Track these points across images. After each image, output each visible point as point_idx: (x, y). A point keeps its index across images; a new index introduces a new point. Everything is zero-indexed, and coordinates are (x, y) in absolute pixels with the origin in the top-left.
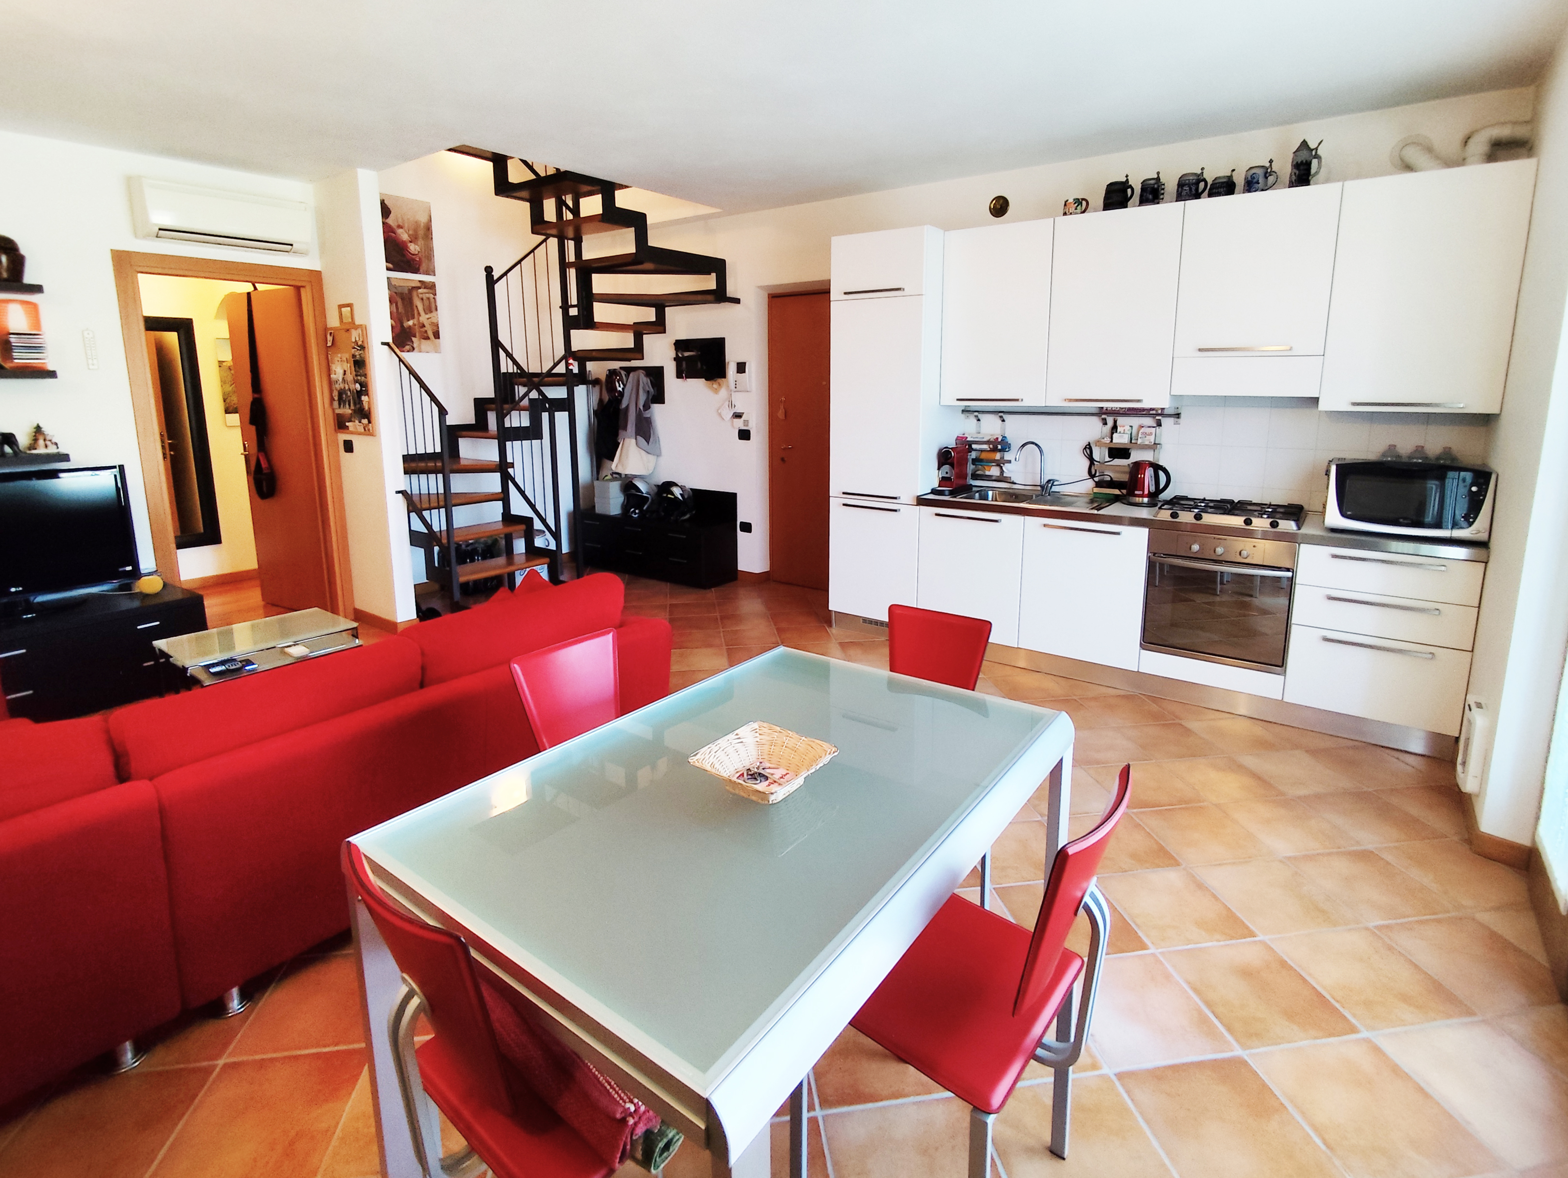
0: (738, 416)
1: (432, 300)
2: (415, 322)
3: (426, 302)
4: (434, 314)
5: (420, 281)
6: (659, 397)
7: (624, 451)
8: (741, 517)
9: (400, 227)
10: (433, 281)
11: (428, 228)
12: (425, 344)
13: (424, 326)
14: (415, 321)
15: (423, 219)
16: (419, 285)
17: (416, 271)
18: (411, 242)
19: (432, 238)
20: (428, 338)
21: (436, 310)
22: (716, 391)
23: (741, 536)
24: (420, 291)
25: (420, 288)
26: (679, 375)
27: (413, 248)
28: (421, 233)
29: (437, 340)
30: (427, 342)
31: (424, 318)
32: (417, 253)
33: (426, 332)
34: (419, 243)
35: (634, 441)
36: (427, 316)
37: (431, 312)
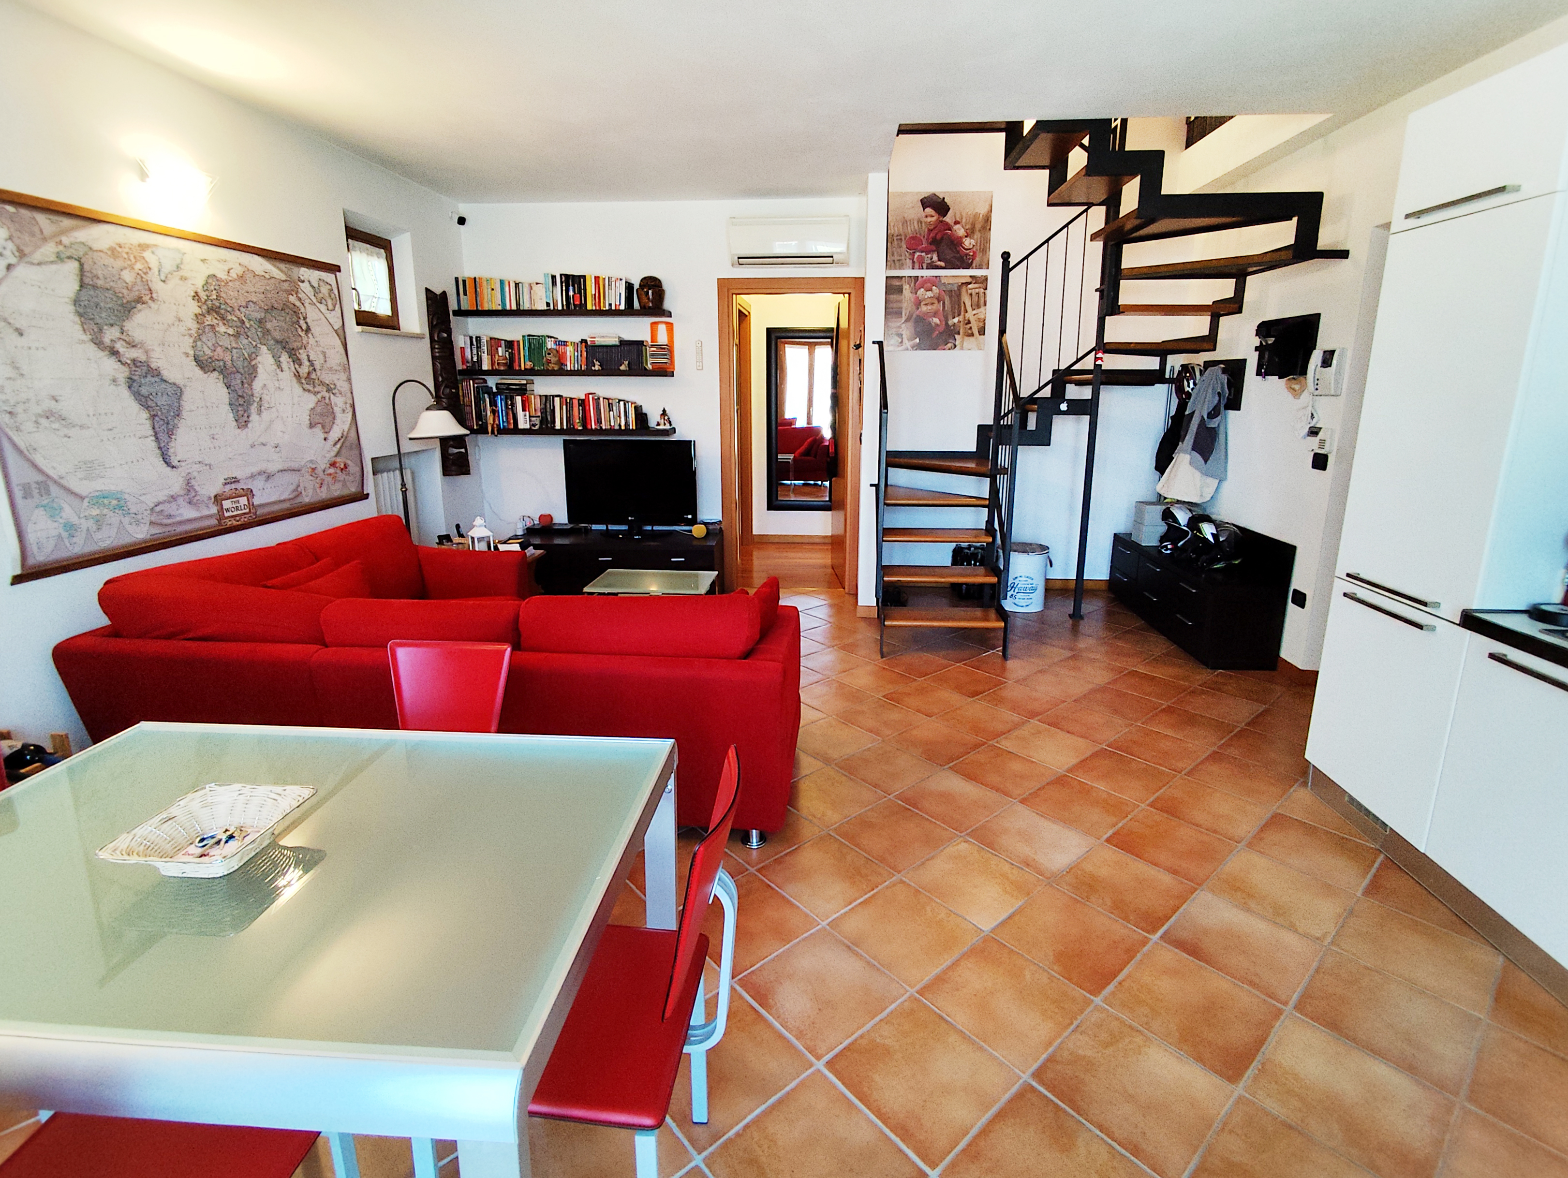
0: (1314, 432)
1: (982, 295)
2: (961, 320)
3: (975, 298)
4: (982, 309)
5: (971, 276)
6: (1234, 403)
7: (1175, 468)
8: (1297, 583)
9: (957, 223)
10: (984, 275)
11: (987, 220)
12: (969, 342)
13: (969, 322)
14: (961, 318)
15: (982, 210)
16: (969, 280)
17: (968, 266)
18: (966, 237)
19: (990, 229)
20: (972, 335)
21: (985, 305)
22: (1296, 394)
23: (1292, 608)
24: (970, 286)
25: (970, 283)
26: (1259, 373)
27: (968, 243)
28: (978, 226)
29: (982, 336)
30: (971, 339)
31: (970, 314)
32: (971, 247)
33: (971, 328)
34: (975, 237)
35: (1188, 457)
36: (974, 312)
37: (979, 307)
